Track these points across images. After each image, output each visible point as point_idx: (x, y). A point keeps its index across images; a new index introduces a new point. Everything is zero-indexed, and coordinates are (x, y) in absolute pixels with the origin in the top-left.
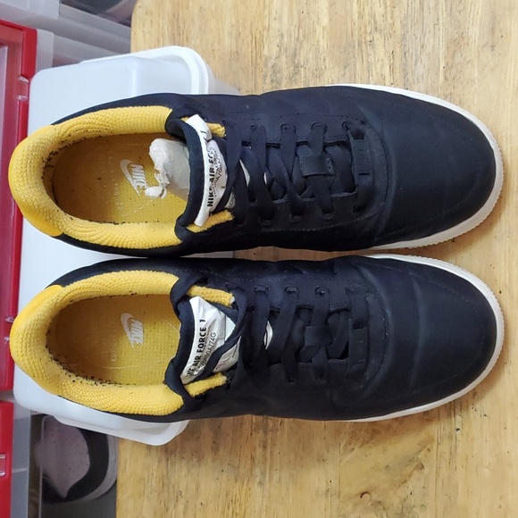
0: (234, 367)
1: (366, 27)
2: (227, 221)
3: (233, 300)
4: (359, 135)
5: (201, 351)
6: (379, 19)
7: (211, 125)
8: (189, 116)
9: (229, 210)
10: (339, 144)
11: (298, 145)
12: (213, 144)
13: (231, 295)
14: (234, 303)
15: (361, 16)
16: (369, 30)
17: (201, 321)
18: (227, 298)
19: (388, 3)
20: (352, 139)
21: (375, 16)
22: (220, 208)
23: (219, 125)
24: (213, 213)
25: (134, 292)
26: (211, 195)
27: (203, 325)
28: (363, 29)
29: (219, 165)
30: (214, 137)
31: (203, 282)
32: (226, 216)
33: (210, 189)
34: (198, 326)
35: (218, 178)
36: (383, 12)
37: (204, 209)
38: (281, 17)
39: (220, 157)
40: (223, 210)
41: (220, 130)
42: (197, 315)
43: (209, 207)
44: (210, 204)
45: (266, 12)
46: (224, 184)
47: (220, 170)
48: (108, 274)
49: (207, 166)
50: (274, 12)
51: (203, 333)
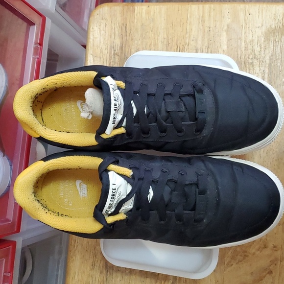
0: (131, 210)
1: (249, 55)
2: (123, 133)
3: (132, 173)
4: (201, 91)
5: (112, 201)
6: (257, 53)
7: (117, 82)
8: (106, 76)
9: (124, 127)
10: (188, 95)
11: (166, 95)
12: (118, 92)
13: (131, 170)
14: (132, 175)
15: (246, 49)
16: (251, 57)
17: (113, 184)
18: (129, 172)
19: (262, 46)
20: (196, 93)
21: (254, 51)
22: (119, 126)
23: (122, 82)
24: (115, 128)
25: (81, 167)
26: (115, 118)
27: (114, 187)
28: (247, 56)
29: (120, 102)
30: (119, 88)
31: (116, 163)
32: (122, 130)
33: (114, 115)
34: (111, 187)
35: (119, 109)
36: (260, 50)
37: (111, 125)
38: (196, 40)
39: (121, 98)
40: (121, 127)
41: (122, 84)
42: (111, 181)
43: (114, 125)
44: (114, 123)
45: (187, 35)
46: (122, 113)
47: (120, 105)
48: (68, 157)
49: (113, 102)
50: (192, 36)
51: (114, 191)
